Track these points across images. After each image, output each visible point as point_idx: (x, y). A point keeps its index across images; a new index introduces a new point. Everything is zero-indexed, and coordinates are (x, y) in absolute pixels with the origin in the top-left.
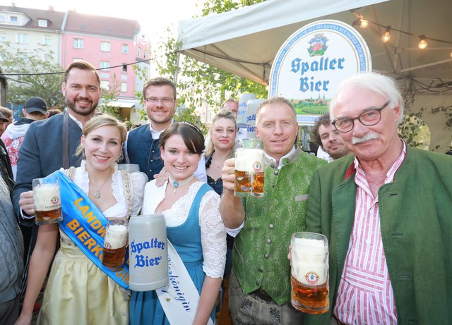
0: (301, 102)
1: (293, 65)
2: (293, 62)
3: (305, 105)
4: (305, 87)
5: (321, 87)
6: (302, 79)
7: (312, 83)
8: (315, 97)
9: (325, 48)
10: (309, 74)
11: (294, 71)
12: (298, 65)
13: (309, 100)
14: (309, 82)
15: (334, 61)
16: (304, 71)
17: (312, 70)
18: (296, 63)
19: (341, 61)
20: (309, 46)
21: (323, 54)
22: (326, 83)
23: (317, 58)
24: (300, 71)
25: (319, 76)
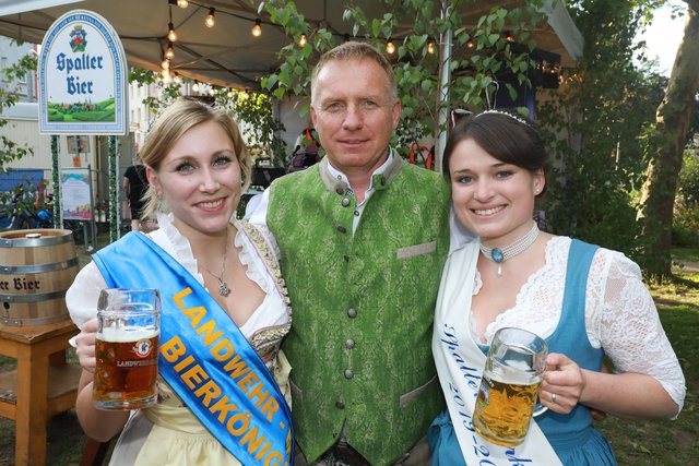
0: (71, 107)
1: (59, 62)
2: (58, 58)
3: (75, 110)
4: (72, 89)
5: (86, 89)
6: (68, 79)
7: (78, 84)
8: (83, 102)
9: (85, 44)
10: (74, 73)
11: (61, 69)
12: (63, 61)
13: (77, 105)
14: (75, 82)
15: (94, 59)
16: (69, 69)
17: (77, 68)
18: (61, 59)
19: (100, 59)
20: (70, 39)
21: (83, 50)
22: (90, 84)
23: (79, 55)
24: (65, 69)
25: (83, 76)
